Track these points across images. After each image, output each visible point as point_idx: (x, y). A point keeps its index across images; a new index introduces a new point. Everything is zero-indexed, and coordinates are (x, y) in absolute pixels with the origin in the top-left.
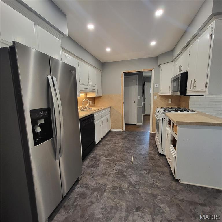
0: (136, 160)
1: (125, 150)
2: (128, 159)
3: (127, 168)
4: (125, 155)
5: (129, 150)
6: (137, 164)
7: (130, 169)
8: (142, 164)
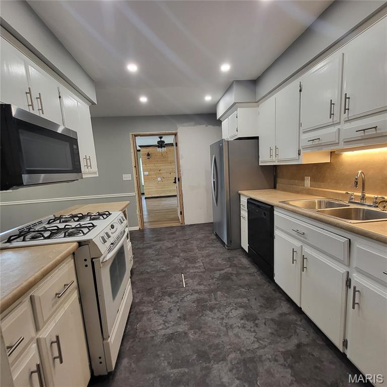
0: (178, 280)
1: (206, 296)
2: (192, 279)
3: (186, 267)
4: (199, 284)
5: (198, 300)
6: (175, 275)
7: (183, 266)
8: (167, 277)
